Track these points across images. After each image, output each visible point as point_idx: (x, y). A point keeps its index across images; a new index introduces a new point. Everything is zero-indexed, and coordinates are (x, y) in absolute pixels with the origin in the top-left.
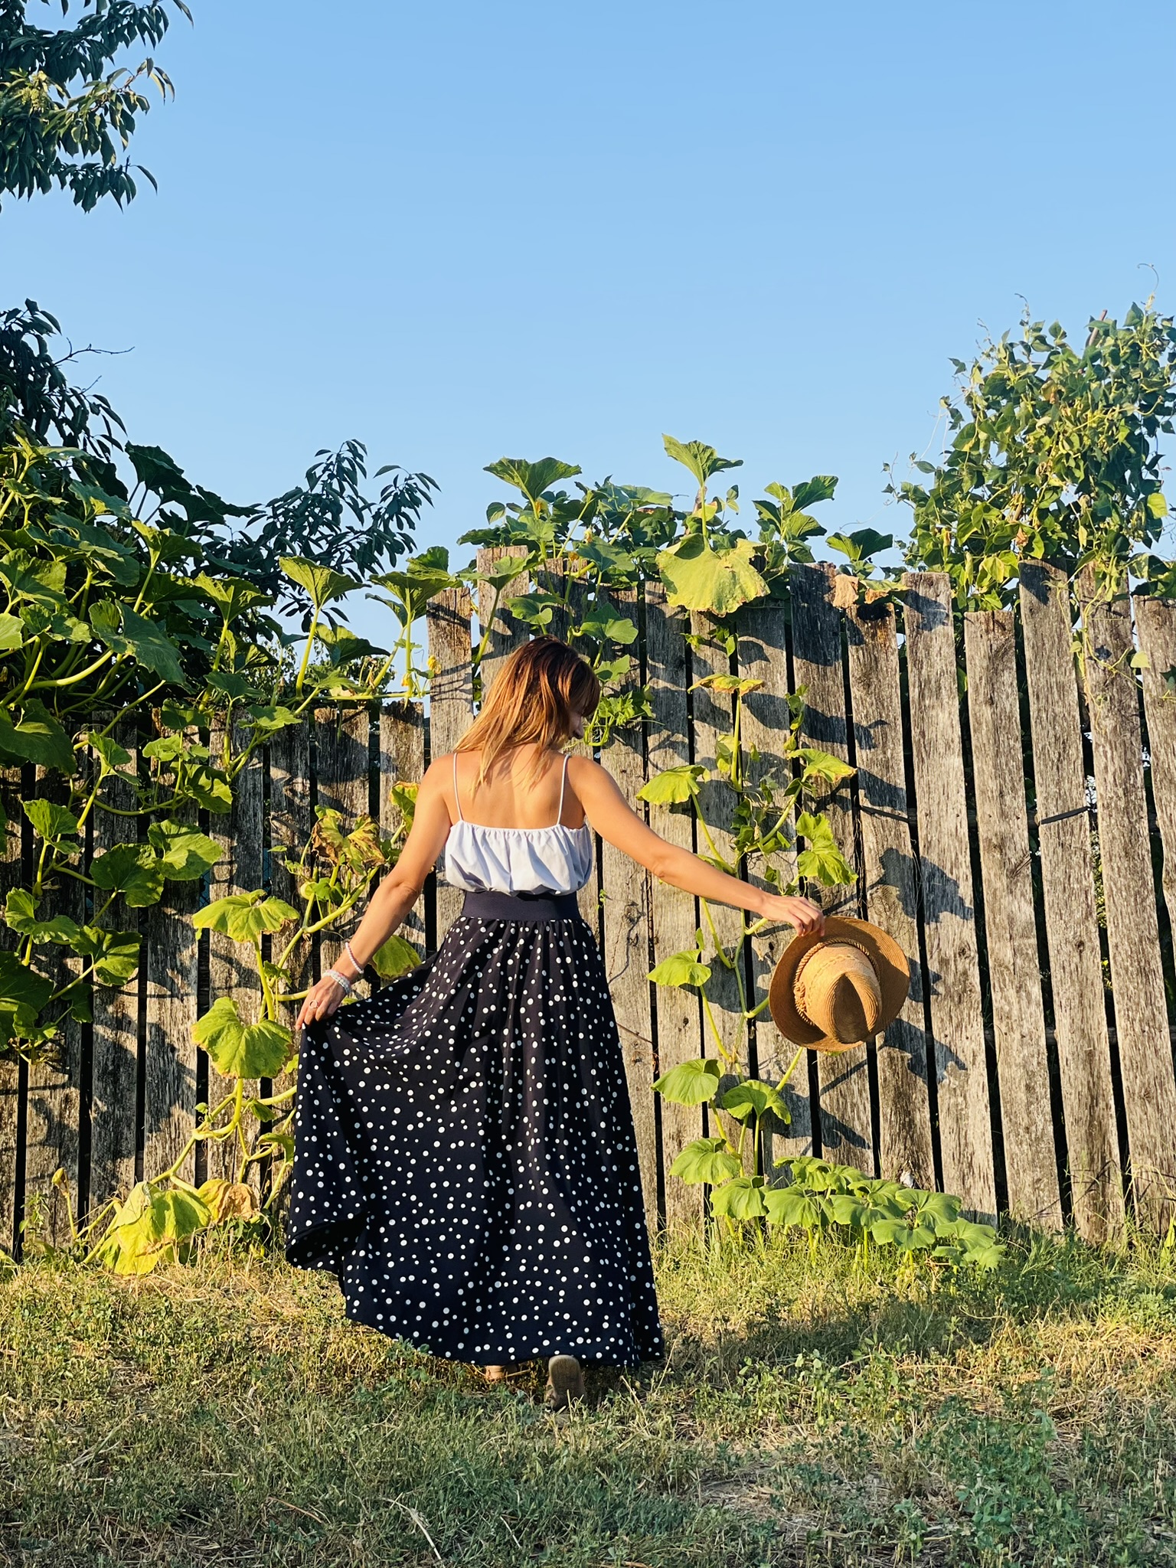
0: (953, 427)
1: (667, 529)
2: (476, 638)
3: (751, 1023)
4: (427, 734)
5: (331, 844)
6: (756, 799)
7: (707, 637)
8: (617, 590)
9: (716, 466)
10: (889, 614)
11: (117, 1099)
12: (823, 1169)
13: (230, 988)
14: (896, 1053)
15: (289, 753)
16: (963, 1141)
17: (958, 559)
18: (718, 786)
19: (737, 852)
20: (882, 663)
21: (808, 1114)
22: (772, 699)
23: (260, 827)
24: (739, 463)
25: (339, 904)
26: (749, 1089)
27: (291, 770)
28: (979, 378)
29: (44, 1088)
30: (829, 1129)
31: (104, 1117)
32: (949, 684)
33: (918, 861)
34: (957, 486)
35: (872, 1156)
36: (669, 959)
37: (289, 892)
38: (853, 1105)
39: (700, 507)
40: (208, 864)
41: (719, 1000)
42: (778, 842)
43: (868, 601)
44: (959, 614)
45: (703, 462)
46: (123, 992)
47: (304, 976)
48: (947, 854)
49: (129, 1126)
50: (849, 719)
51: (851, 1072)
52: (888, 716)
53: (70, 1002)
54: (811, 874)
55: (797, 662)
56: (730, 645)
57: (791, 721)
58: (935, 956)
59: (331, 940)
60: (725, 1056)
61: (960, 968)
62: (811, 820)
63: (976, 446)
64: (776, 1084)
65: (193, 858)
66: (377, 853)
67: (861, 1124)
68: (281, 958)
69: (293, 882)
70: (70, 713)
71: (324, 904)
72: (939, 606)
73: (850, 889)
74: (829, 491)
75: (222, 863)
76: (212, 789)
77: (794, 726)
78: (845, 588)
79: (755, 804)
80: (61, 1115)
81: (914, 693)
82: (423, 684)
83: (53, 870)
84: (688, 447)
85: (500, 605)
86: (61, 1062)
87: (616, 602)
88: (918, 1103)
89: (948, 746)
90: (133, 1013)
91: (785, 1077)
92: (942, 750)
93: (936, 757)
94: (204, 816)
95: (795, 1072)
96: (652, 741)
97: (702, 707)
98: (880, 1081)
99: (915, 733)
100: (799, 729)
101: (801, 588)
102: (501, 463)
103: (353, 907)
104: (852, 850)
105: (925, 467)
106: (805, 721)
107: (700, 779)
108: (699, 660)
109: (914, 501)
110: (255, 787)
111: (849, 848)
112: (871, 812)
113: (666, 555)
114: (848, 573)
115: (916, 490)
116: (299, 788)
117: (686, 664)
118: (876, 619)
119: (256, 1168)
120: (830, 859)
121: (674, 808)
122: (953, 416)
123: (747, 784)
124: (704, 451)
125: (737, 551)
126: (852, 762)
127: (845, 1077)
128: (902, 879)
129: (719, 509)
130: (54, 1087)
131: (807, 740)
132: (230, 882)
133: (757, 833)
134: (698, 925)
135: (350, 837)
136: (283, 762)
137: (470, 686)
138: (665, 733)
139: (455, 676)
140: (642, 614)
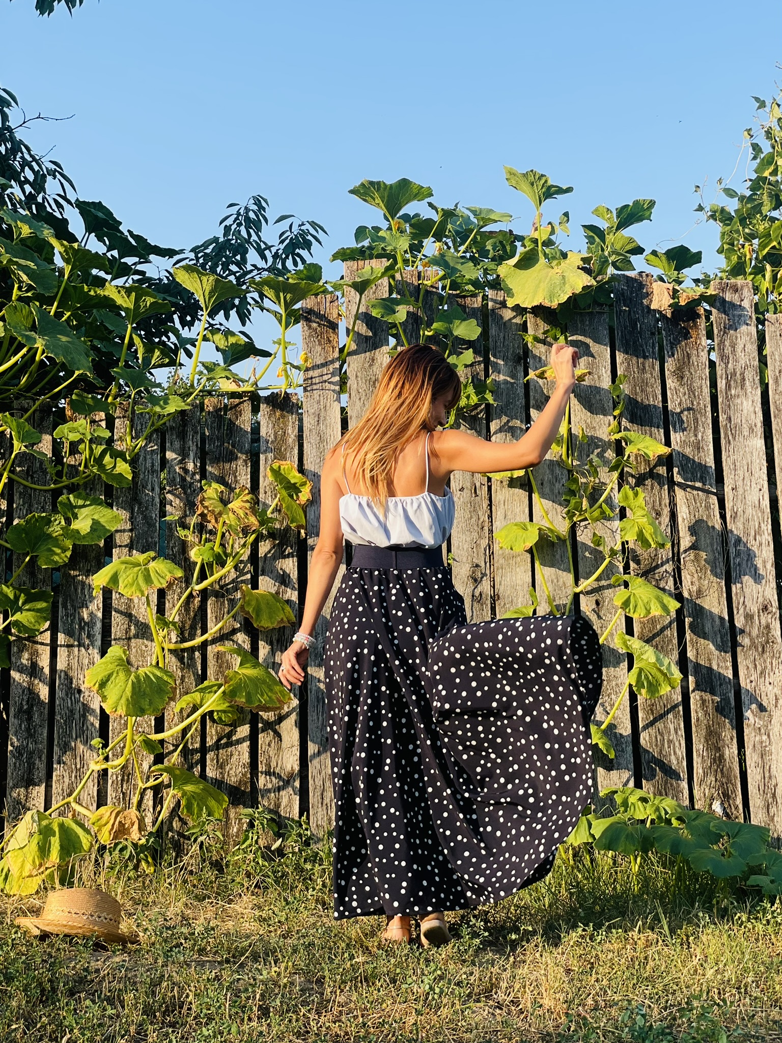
0: (755, 158)
1: (508, 248)
2: (343, 339)
4: (301, 420)
5: (213, 512)
6: (585, 477)
7: (541, 337)
8: (465, 297)
9: (550, 192)
10: (699, 316)
11: (30, 734)
12: (644, 800)
13: (129, 639)
14: (707, 696)
15: (182, 436)
16: (767, 775)
17: (759, 271)
18: (552, 464)
19: (567, 521)
20: (694, 358)
21: (630, 749)
22: (598, 390)
23: (157, 500)
24: (569, 190)
25: (223, 564)
27: (184, 454)
28: (778, 113)
30: (649, 762)
31: (20, 750)
32: (751, 376)
33: (725, 533)
34: (758, 208)
35: (686, 786)
37: (180, 556)
38: (670, 741)
39: (536, 229)
40: (109, 531)
42: (603, 512)
43: (682, 303)
44: (761, 316)
45: (539, 189)
46: (37, 643)
47: (193, 628)
48: (751, 524)
49: (40, 758)
50: (665, 408)
51: (668, 712)
52: (699, 404)
54: (631, 539)
55: (620, 357)
57: (614, 408)
58: (741, 611)
59: (216, 597)
61: (763, 622)
62: (631, 493)
63: (775, 172)
64: (601, 723)
65: (96, 526)
66: (253, 520)
67: (676, 758)
68: (173, 614)
69: (184, 547)
71: (210, 565)
72: (743, 309)
73: (666, 553)
74: (647, 213)
75: (124, 531)
76: (114, 467)
77: (617, 413)
78: (662, 294)
79: (584, 480)
81: (721, 384)
82: (298, 377)
84: (525, 175)
85: (362, 309)
87: (464, 307)
88: (727, 740)
89: (751, 430)
90: (44, 662)
91: (610, 716)
92: (746, 433)
93: (741, 439)
94: (109, 491)
95: (619, 712)
96: (494, 426)
97: (538, 396)
98: (693, 721)
99: (722, 418)
100: (621, 415)
101: (623, 294)
102: (363, 185)
103: (236, 567)
104: (667, 520)
105: (730, 193)
106: (626, 408)
108: (535, 357)
109: (721, 220)
110: (153, 465)
111: (665, 519)
112: (683, 487)
113: (506, 269)
114: (664, 282)
115: (723, 210)
116: (191, 466)
117: (523, 359)
118: (688, 321)
119: (149, 794)
120: (648, 526)
121: (513, 483)
122: (754, 149)
123: (575, 463)
124: (540, 179)
125: (567, 261)
126: (668, 443)
127: (662, 716)
128: (712, 545)
129: (553, 232)
131: (628, 425)
132: (131, 547)
133: (585, 504)
134: (534, 585)
135: (230, 506)
136: (177, 444)
137: (337, 378)
138: (505, 419)
139: (325, 370)
140: (485, 316)
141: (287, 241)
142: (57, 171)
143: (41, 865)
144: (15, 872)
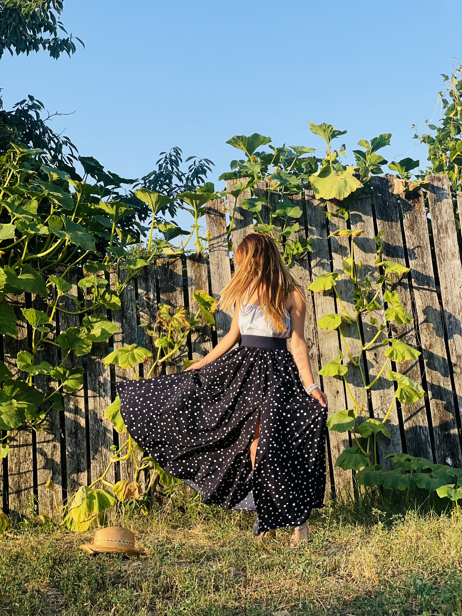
0: (444, 107)
1: (313, 166)
2: (228, 222)
3: (368, 391)
4: (209, 267)
5: (165, 320)
6: (364, 287)
7: (335, 213)
8: (292, 195)
9: (334, 134)
10: (420, 196)
11: (77, 444)
12: (408, 460)
14: (439, 401)
15: (146, 280)
17: (451, 168)
18: (345, 282)
19: (356, 312)
20: (419, 219)
21: (399, 432)
22: (368, 240)
23: (135, 316)
24: (345, 132)
25: (173, 348)
26: (370, 423)
27: (148, 290)
28: (456, 82)
29: (44, 442)
31: (72, 454)
32: (451, 226)
33: (443, 311)
34: (448, 135)
35: (431, 451)
36: (328, 364)
37: (149, 345)
38: (420, 427)
39: (328, 155)
40: (111, 334)
41: (352, 382)
42: (375, 306)
43: (411, 189)
44: (454, 193)
45: (328, 133)
46: (77, 396)
48: (456, 306)
49: (83, 457)
50: (405, 247)
51: (418, 411)
52: (423, 243)
53: (53, 401)
54: (392, 319)
55: (378, 222)
56: (346, 216)
57: (377, 249)
58: (454, 354)
59: (170, 365)
60: (357, 408)
62: (390, 295)
63: (456, 114)
64: (382, 420)
65: (104, 332)
66: (187, 324)
67: (424, 435)
69: (151, 340)
70: (46, 269)
71: (166, 349)
72: (444, 190)
73: (411, 325)
74: (387, 141)
75: (119, 333)
76: (111, 299)
77: (379, 251)
78: (399, 185)
79: (364, 289)
80: (52, 454)
81: (435, 232)
82: (205, 244)
83: (41, 341)
84: (320, 126)
85: (238, 205)
86: (51, 429)
87: (292, 200)
88: (451, 424)
89: (453, 255)
90: (82, 406)
91: (386, 416)
92: (450, 257)
93: (448, 261)
94: (109, 312)
95: (391, 413)
96: (313, 263)
97: (335, 246)
98: (432, 415)
99: (437, 250)
100: (381, 253)
101: (378, 187)
102: (233, 138)
103: (180, 349)
104: (410, 307)
105: (432, 127)
106: (384, 249)
107: (336, 279)
108: (332, 224)
109: (428, 143)
110: (131, 297)
111: (409, 307)
112: (418, 289)
113: (313, 178)
114: (400, 178)
115: (429, 137)
116: (151, 296)
117: (326, 226)
118: (415, 199)
119: (142, 473)
120: (401, 312)
121: (325, 293)
122: (444, 102)
123: (358, 280)
124: (328, 127)
125: (346, 171)
126: (408, 266)
127: (415, 414)
128: (436, 319)
129: (337, 156)
130: (48, 441)
131: (386, 258)
132: (123, 341)
133: (365, 302)
134: (340, 348)
135: (174, 316)
136: (144, 285)
137: (227, 244)
138: (318, 259)
139: (220, 240)
140: (304, 204)
141: (193, 171)
142: (67, 142)
143: (89, 515)
144: (76, 520)
